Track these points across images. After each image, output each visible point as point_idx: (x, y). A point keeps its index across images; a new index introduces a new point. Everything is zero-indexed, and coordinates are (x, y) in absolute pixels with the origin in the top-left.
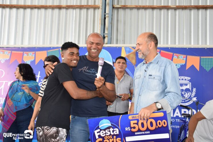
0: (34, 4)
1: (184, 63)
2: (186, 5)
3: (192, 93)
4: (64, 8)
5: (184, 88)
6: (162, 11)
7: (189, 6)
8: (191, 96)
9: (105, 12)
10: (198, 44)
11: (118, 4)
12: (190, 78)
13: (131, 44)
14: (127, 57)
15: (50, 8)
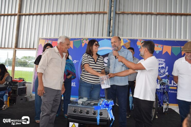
0: (66, 12)
1: (161, 50)
2: (164, 12)
3: (165, 70)
4: (84, 14)
5: (161, 66)
6: (148, 16)
7: (165, 13)
8: (164, 71)
9: (111, 16)
10: (171, 38)
11: (119, 11)
12: (165, 60)
13: (127, 37)
14: (124, 46)
15: (76, 14)
